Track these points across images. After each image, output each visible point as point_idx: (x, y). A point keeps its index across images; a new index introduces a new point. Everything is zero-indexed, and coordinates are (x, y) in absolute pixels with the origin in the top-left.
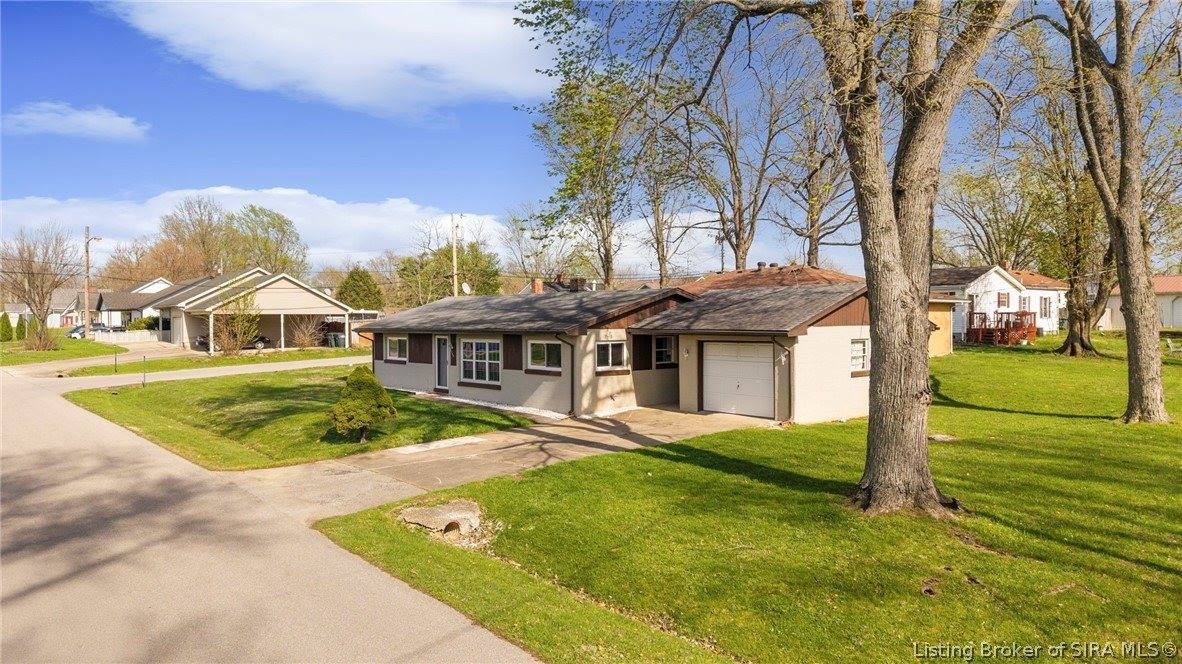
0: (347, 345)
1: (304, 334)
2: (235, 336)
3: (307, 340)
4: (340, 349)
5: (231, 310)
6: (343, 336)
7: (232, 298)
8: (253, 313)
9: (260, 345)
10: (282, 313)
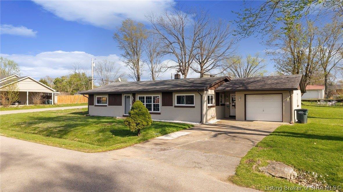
0: (53, 104)
1: (37, 100)
2: (8, 99)
3: (39, 101)
4: (51, 105)
5: (7, 89)
6: (51, 100)
7: (7, 85)
8: (16, 91)
9: (17, 104)
10: (28, 91)
